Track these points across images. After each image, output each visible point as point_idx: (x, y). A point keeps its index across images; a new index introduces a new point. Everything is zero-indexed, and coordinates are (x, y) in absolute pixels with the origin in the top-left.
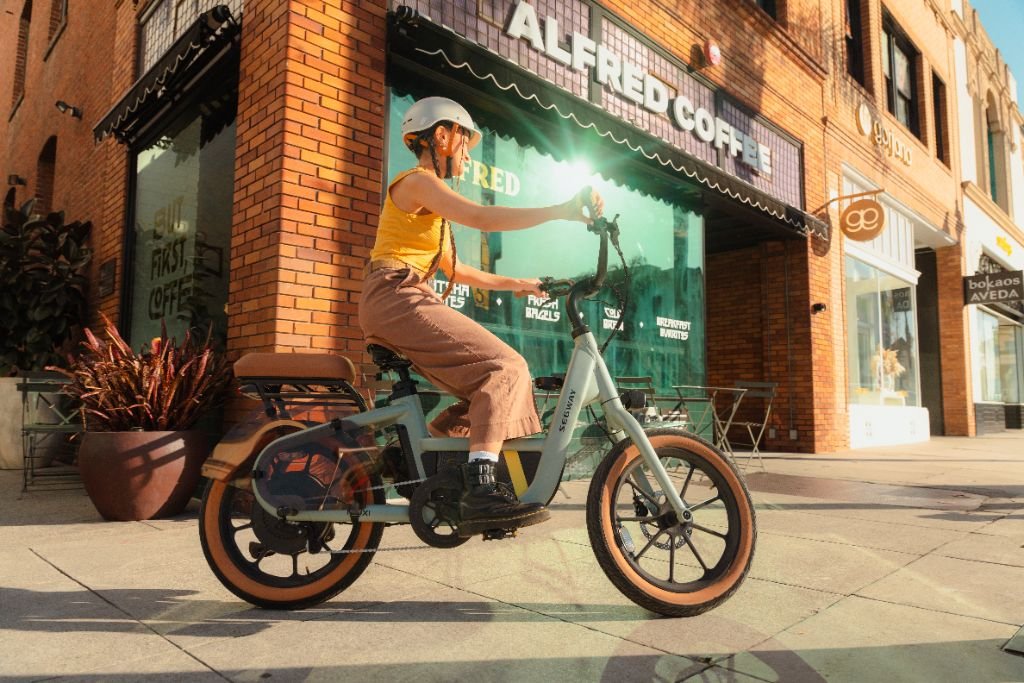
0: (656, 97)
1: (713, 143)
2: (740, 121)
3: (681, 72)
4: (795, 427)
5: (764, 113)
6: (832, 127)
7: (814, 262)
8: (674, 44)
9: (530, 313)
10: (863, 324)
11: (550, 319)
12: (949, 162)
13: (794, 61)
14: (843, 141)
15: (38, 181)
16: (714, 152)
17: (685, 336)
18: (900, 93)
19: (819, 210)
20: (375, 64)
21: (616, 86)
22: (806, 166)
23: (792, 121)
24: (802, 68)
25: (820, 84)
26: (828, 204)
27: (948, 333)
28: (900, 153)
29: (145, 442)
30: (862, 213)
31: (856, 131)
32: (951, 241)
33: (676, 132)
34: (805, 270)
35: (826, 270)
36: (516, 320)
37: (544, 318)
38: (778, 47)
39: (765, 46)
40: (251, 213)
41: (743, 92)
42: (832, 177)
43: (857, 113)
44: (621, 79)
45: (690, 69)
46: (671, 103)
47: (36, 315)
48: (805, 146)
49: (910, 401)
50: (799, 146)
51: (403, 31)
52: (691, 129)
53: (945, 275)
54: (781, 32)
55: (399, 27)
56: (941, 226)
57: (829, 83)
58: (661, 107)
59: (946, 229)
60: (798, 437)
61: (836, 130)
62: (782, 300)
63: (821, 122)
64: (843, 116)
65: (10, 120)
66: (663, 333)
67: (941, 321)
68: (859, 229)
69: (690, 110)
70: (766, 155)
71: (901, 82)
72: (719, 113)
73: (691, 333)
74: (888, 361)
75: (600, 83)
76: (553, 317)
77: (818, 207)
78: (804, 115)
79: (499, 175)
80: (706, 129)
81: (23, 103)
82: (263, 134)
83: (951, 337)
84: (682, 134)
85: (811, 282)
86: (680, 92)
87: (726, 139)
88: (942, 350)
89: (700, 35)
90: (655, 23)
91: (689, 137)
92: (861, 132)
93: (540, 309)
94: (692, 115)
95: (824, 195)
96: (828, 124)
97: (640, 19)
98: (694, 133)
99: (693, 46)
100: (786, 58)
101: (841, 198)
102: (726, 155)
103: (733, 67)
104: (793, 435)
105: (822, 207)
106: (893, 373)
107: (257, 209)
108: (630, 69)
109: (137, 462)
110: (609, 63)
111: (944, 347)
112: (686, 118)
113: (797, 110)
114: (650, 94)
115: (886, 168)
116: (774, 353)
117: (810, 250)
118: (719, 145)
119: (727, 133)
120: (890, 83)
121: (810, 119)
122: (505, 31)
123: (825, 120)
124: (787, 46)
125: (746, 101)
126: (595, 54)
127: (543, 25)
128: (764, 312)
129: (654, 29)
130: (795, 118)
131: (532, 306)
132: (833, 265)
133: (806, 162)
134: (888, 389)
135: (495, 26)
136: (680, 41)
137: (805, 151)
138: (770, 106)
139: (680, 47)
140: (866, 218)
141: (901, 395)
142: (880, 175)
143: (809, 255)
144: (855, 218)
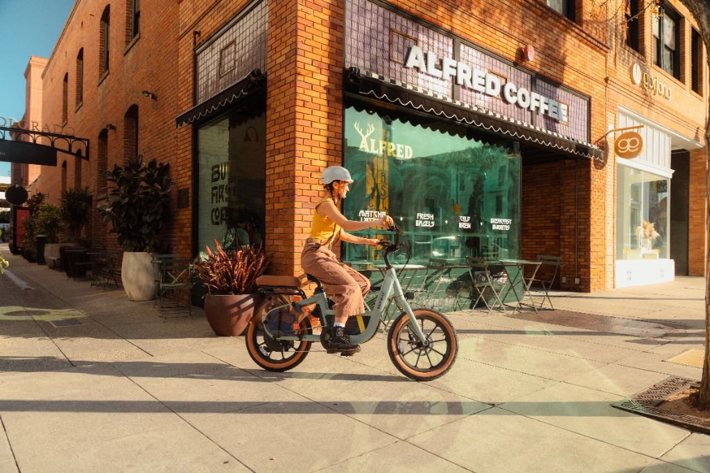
0: (493, 86)
1: (529, 108)
2: (548, 90)
3: (509, 67)
4: (579, 277)
5: (564, 83)
6: (612, 83)
7: (595, 174)
8: (505, 50)
9: (418, 223)
10: (635, 203)
11: (429, 226)
12: (702, 91)
13: (586, 44)
14: (619, 91)
15: (125, 129)
16: (529, 113)
17: (507, 228)
18: (666, 47)
19: (600, 139)
20: (337, 100)
21: (468, 84)
22: (592, 112)
23: (583, 84)
24: (592, 48)
25: (604, 56)
26: (607, 134)
27: (694, 208)
28: (662, 92)
29: (237, 301)
30: (629, 141)
31: (630, 83)
32: (701, 146)
33: (506, 105)
34: (588, 180)
35: (603, 178)
36: (411, 227)
37: (426, 225)
38: (575, 38)
39: (567, 39)
40: (277, 182)
41: (549, 72)
42: (610, 116)
43: (631, 70)
44: (471, 80)
45: (515, 64)
46: (503, 87)
47: (148, 219)
48: (592, 99)
49: (662, 255)
50: (588, 99)
51: (351, 80)
52: (515, 102)
53: (695, 168)
54: (578, 28)
55: (349, 78)
56: (693, 138)
57: (612, 53)
58: (497, 92)
59: (697, 139)
60: (580, 282)
61: (614, 85)
62: (574, 197)
63: (604, 82)
64: (621, 74)
65: (99, 86)
66: (494, 227)
67: (691, 199)
68: (626, 151)
69: (515, 90)
70: (564, 110)
71: (668, 39)
72: (534, 88)
73: (512, 225)
74: (647, 230)
75: (459, 85)
76: (431, 224)
77: (599, 138)
78: (592, 79)
79: (401, 148)
80: (524, 100)
81: (108, 77)
82: (283, 143)
83: (697, 210)
84: (509, 105)
85: (592, 186)
86: (508, 80)
87: (537, 104)
88: (690, 219)
89: (522, 42)
90: (494, 40)
91: (513, 107)
92: (633, 82)
93: (423, 221)
94: (516, 93)
95: (604, 129)
96: (609, 82)
97: (484, 40)
98: (517, 104)
99: (518, 50)
100: (581, 44)
101: (615, 130)
102: (538, 114)
103: (544, 57)
104: (577, 281)
105: (603, 137)
106: (651, 238)
107: (281, 181)
108: (477, 72)
109: (235, 310)
110: (464, 72)
111: (692, 217)
112: (511, 96)
113: (587, 76)
114: (489, 85)
115: (651, 104)
116: (567, 230)
117: (592, 166)
118: (533, 108)
119: (538, 100)
120: (659, 41)
121: (596, 81)
122: (404, 65)
123: (606, 80)
124: (582, 36)
125: (552, 77)
126: (456, 68)
127: (426, 56)
128: (562, 204)
129: (493, 44)
130: (584, 81)
131: (419, 219)
132: (608, 174)
133: (592, 109)
134: (646, 248)
135: (399, 63)
136: (509, 48)
137: (592, 102)
138: (569, 78)
139: (509, 52)
140: (631, 144)
141: (656, 252)
142: (646, 109)
143: (592, 169)
144: (624, 144)
